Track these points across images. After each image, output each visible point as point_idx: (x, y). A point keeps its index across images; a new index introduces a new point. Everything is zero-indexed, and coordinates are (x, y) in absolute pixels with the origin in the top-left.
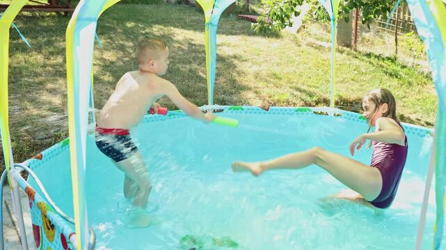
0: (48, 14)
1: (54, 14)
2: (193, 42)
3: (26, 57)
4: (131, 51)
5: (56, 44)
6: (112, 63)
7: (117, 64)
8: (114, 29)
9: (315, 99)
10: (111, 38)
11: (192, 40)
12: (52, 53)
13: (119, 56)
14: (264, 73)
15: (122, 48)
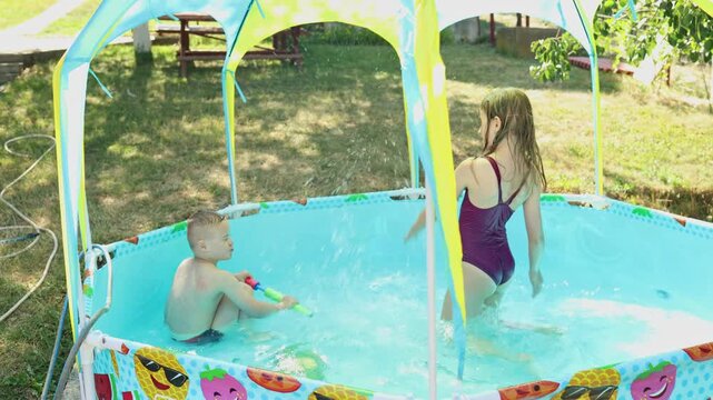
0: (270, 63)
1: (278, 62)
2: (464, 101)
3: (215, 122)
4: (363, 114)
5: (261, 105)
6: (328, 131)
7: (335, 133)
8: (351, 83)
9: (627, 187)
10: (341, 95)
11: (466, 97)
12: (250, 117)
13: (342, 121)
14: (558, 146)
15: (352, 110)
